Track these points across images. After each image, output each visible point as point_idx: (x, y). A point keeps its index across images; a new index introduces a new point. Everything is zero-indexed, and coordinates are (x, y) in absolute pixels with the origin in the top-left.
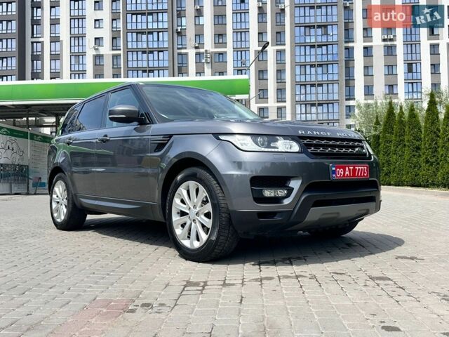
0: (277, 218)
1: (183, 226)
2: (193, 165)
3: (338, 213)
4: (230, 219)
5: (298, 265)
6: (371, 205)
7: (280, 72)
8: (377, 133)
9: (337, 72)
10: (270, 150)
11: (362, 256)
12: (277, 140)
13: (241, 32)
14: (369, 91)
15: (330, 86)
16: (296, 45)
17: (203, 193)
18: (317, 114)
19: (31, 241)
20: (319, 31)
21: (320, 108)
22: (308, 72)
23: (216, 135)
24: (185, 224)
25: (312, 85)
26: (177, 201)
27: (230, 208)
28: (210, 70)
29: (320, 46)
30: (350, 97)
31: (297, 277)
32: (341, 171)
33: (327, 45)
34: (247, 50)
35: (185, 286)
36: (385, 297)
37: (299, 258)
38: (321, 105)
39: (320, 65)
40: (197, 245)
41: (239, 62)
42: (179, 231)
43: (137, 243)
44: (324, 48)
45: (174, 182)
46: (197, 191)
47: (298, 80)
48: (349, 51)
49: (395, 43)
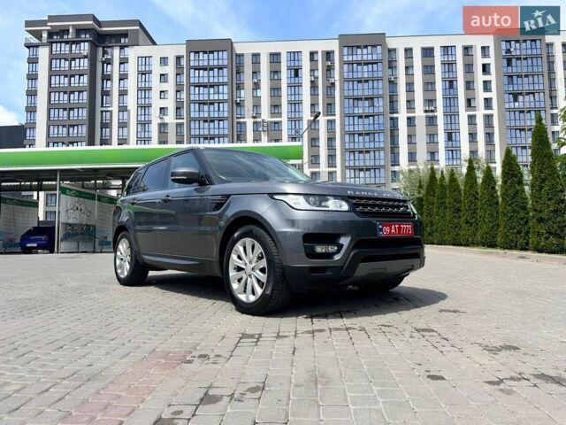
0: (328, 273)
1: (239, 281)
2: (250, 224)
3: (384, 269)
4: (283, 275)
5: (348, 317)
6: (416, 261)
7: (331, 140)
8: (421, 196)
9: (382, 140)
10: (321, 209)
11: (408, 309)
12: (327, 200)
13: (295, 104)
14: (412, 157)
15: (377, 153)
16: (344, 115)
17: (259, 249)
18: (365, 178)
19: (95, 295)
20: (367, 103)
21: (368, 173)
22: (356, 140)
23: (271, 195)
24: (242, 279)
25: (360, 152)
26: (234, 257)
27: (284, 264)
28: (266, 138)
29: (367, 117)
30: (395, 162)
31: (347, 329)
32: (387, 229)
33: (373, 116)
34: (300, 119)
35: (241, 338)
36: (430, 348)
37: (349, 312)
38: (367, 170)
39: (368, 134)
40: (252, 298)
41: (293, 131)
42: (235, 286)
43: (195, 298)
44: (371, 118)
45: (232, 239)
46: (253, 247)
47: (347, 147)
48: (394, 121)
49: (436, 114)
